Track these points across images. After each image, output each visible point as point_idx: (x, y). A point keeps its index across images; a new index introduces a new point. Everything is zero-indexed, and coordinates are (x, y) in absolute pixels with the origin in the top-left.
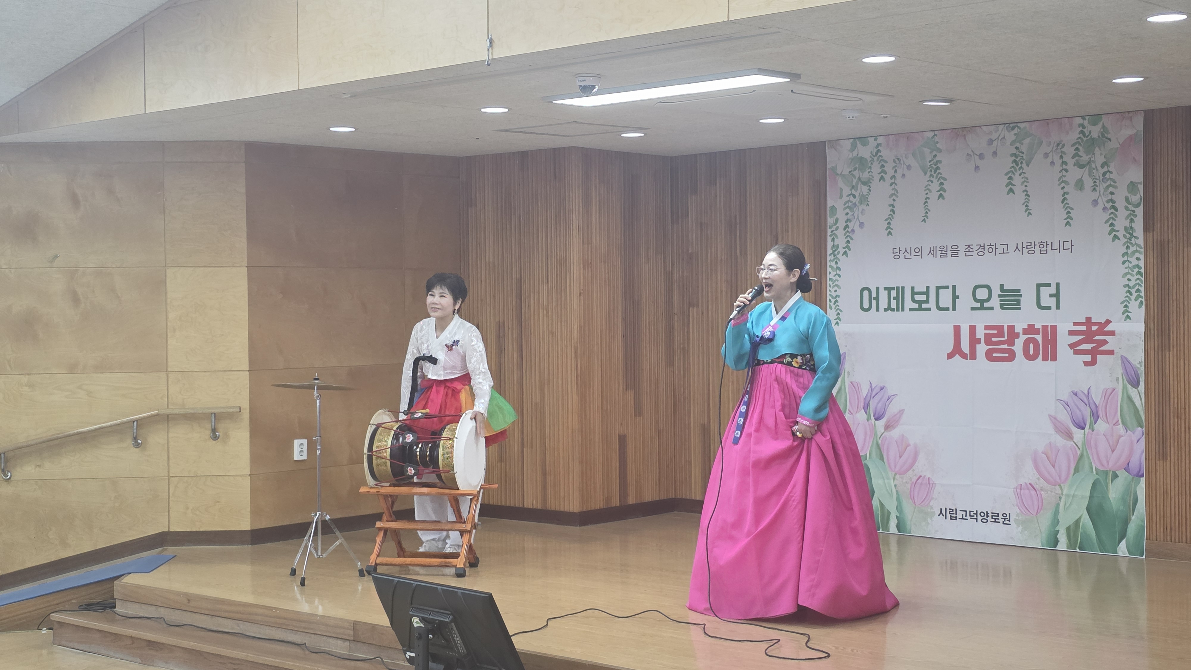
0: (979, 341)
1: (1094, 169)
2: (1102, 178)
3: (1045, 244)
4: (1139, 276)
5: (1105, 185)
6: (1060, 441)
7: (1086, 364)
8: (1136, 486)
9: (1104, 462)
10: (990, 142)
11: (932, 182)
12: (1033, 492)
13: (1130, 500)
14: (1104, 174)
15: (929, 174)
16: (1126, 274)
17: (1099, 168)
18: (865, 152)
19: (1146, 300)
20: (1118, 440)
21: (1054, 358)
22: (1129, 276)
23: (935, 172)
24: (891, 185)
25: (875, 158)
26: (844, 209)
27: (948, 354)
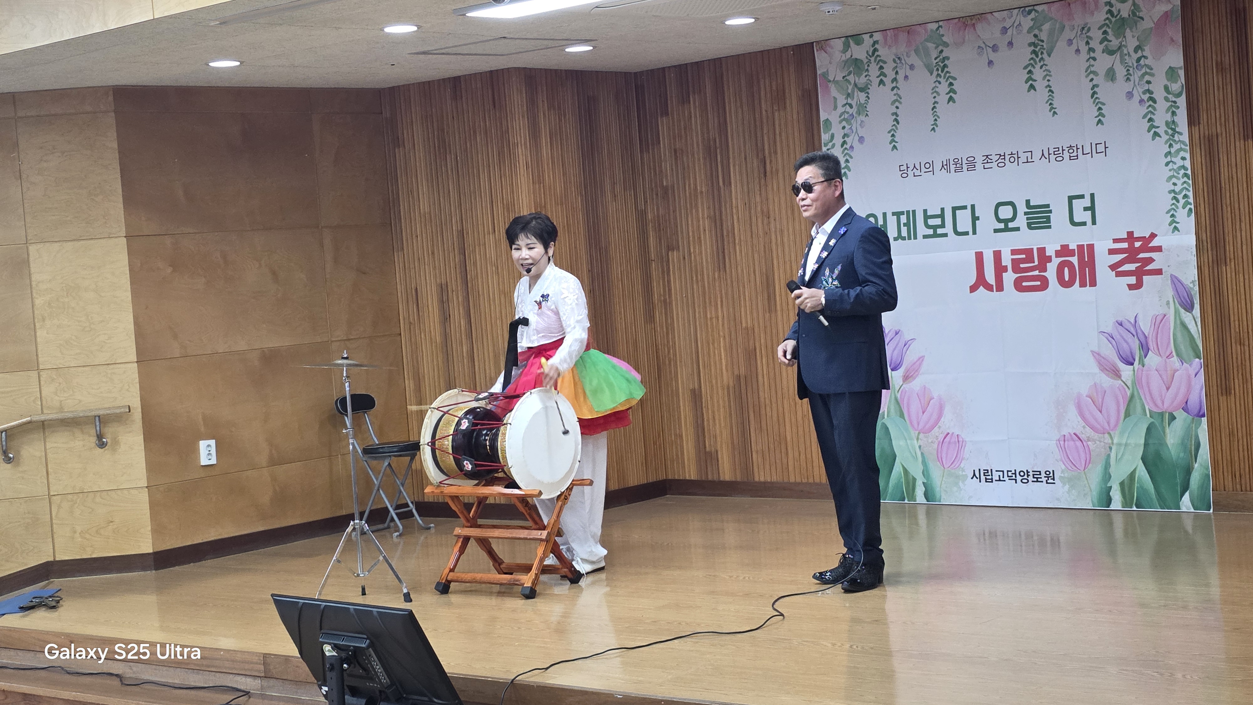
0: (1005, 269)
1: (1126, 55)
2: (1135, 64)
3: (1075, 149)
4: (1185, 179)
5: (1140, 73)
6: (1106, 381)
7: (1131, 287)
8: (1197, 428)
9: (1159, 403)
10: (1005, 30)
11: (940, 83)
12: (1079, 443)
13: (1191, 445)
14: (1138, 60)
15: (935, 73)
16: (1170, 178)
17: (1132, 53)
18: (859, 52)
19: (1196, 207)
20: (1174, 375)
21: (1093, 283)
22: (1174, 180)
23: (942, 71)
24: (893, 89)
25: (873, 59)
26: (840, 122)
27: (971, 287)
